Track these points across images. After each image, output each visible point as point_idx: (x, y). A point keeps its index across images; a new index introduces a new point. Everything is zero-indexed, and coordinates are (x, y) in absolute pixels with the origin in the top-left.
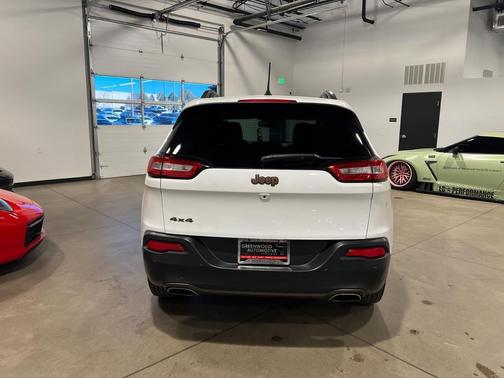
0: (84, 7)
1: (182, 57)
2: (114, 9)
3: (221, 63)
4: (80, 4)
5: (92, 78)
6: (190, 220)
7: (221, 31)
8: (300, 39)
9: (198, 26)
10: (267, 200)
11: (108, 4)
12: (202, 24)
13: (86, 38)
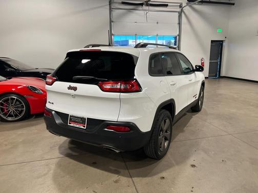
0: (110, 4)
1: (157, 23)
2: (124, 3)
3: (180, 24)
4: (108, 3)
5: (113, 37)
6: (53, 103)
7: (181, 6)
8: (233, 4)
9: (167, 5)
10: (74, 97)
11: (121, 2)
12: (169, 4)
13: (110, 19)
